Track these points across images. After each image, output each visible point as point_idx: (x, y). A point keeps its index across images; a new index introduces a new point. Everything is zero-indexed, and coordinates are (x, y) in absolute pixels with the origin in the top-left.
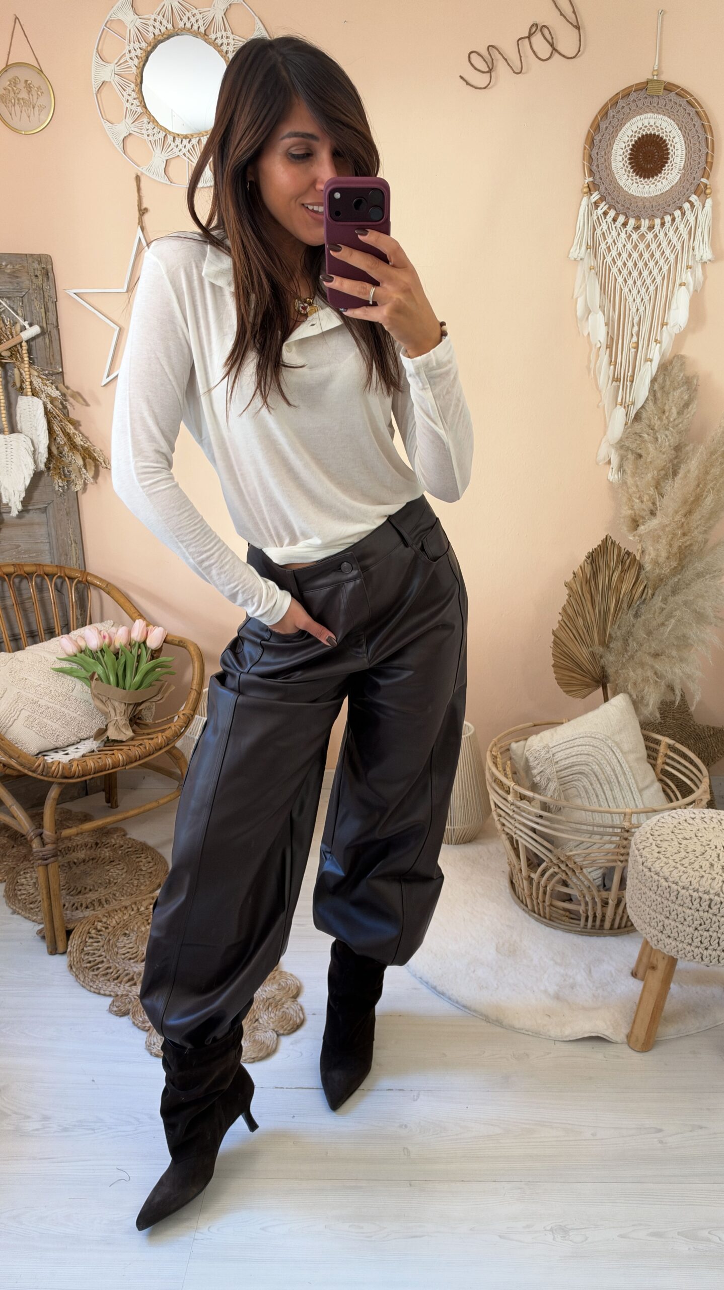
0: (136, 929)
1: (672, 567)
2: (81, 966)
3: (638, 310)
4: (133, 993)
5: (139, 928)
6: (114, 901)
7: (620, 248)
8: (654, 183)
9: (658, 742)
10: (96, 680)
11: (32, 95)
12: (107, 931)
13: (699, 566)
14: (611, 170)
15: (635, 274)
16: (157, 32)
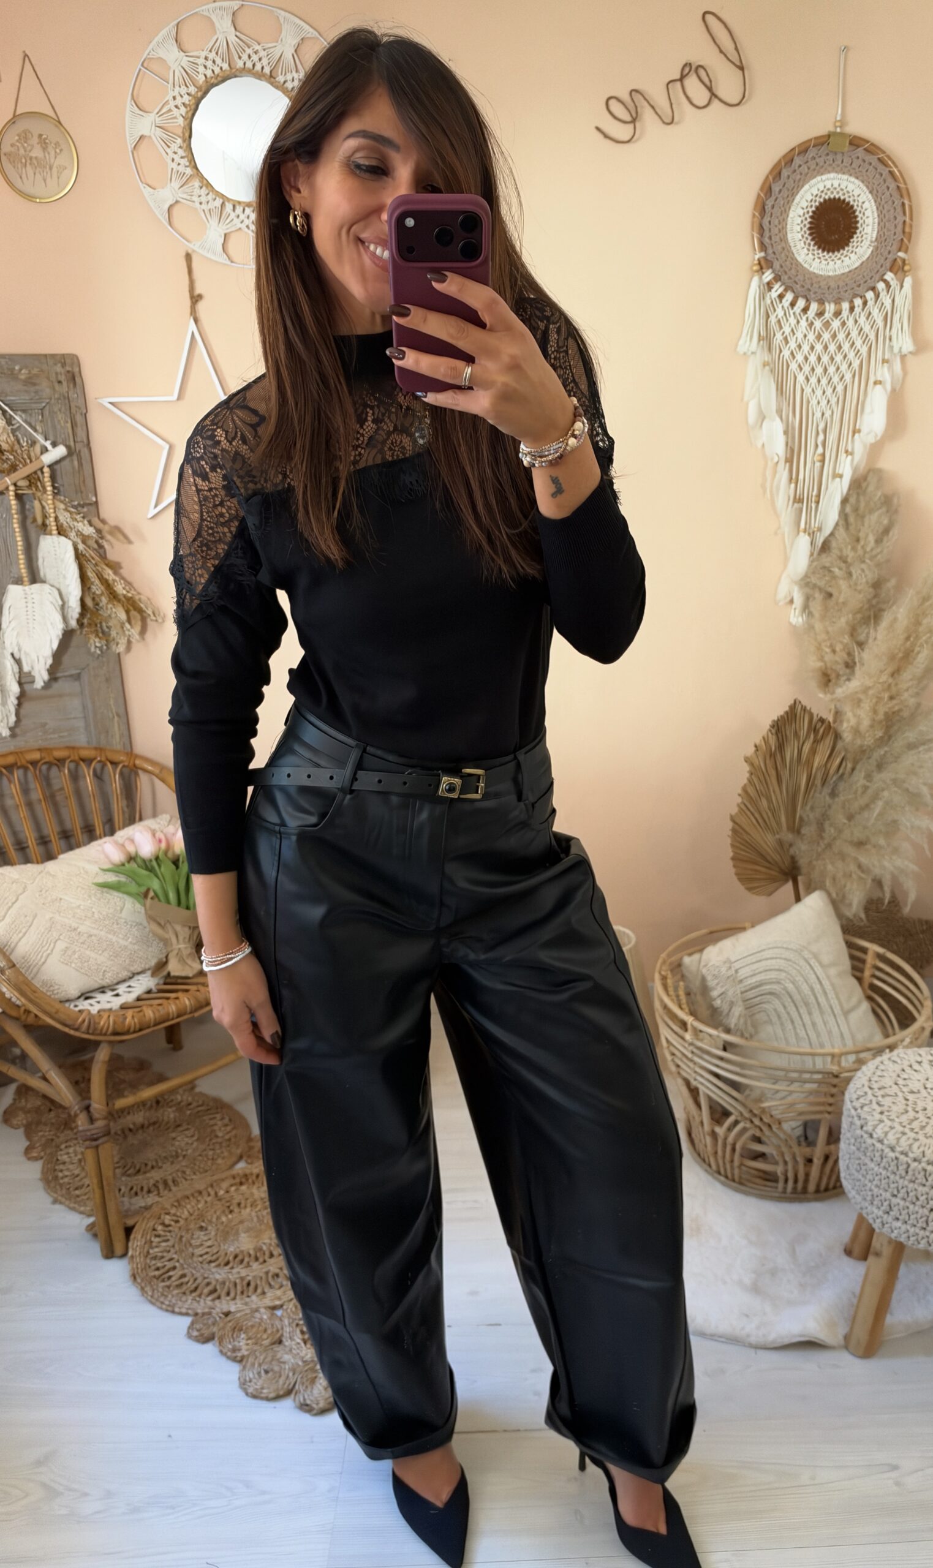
0: (214, 1220)
1: (877, 737)
2: (147, 1275)
3: (823, 414)
4: (218, 1310)
5: (218, 1218)
6: (183, 1181)
7: (799, 340)
8: (840, 259)
9: (864, 950)
10: (152, 898)
11: (49, 153)
12: (178, 1225)
13: (911, 736)
14: (786, 241)
15: (819, 370)
16: (209, 73)
